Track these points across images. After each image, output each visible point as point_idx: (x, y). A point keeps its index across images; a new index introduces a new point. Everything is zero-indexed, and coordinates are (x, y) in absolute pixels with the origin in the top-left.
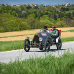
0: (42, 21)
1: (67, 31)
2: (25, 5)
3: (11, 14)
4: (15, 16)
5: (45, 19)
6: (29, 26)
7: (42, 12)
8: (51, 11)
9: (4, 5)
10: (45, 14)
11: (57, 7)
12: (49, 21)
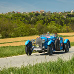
0: (49, 27)
1: (72, 36)
2: (34, 12)
3: (21, 20)
4: (25, 22)
5: (52, 25)
6: (37, 32)
7: (49, 18)
8: (57, 18)
9: (14, 13)
10: (52, 20)
11: (63, 13)
12: (55, 27)
